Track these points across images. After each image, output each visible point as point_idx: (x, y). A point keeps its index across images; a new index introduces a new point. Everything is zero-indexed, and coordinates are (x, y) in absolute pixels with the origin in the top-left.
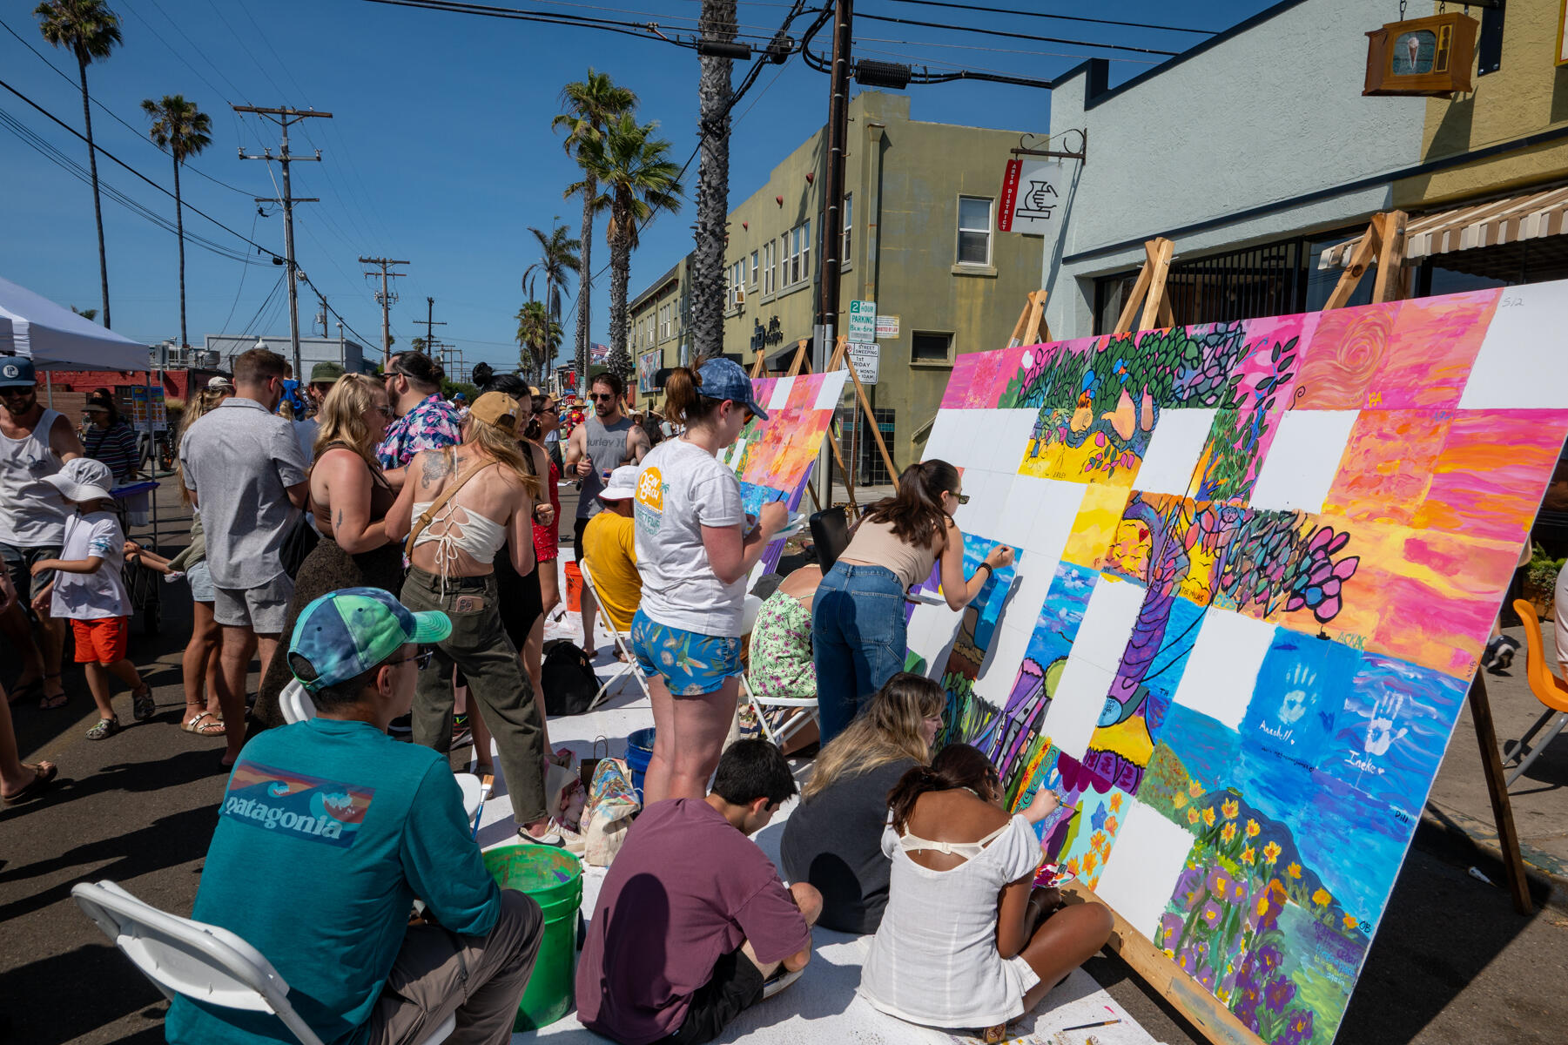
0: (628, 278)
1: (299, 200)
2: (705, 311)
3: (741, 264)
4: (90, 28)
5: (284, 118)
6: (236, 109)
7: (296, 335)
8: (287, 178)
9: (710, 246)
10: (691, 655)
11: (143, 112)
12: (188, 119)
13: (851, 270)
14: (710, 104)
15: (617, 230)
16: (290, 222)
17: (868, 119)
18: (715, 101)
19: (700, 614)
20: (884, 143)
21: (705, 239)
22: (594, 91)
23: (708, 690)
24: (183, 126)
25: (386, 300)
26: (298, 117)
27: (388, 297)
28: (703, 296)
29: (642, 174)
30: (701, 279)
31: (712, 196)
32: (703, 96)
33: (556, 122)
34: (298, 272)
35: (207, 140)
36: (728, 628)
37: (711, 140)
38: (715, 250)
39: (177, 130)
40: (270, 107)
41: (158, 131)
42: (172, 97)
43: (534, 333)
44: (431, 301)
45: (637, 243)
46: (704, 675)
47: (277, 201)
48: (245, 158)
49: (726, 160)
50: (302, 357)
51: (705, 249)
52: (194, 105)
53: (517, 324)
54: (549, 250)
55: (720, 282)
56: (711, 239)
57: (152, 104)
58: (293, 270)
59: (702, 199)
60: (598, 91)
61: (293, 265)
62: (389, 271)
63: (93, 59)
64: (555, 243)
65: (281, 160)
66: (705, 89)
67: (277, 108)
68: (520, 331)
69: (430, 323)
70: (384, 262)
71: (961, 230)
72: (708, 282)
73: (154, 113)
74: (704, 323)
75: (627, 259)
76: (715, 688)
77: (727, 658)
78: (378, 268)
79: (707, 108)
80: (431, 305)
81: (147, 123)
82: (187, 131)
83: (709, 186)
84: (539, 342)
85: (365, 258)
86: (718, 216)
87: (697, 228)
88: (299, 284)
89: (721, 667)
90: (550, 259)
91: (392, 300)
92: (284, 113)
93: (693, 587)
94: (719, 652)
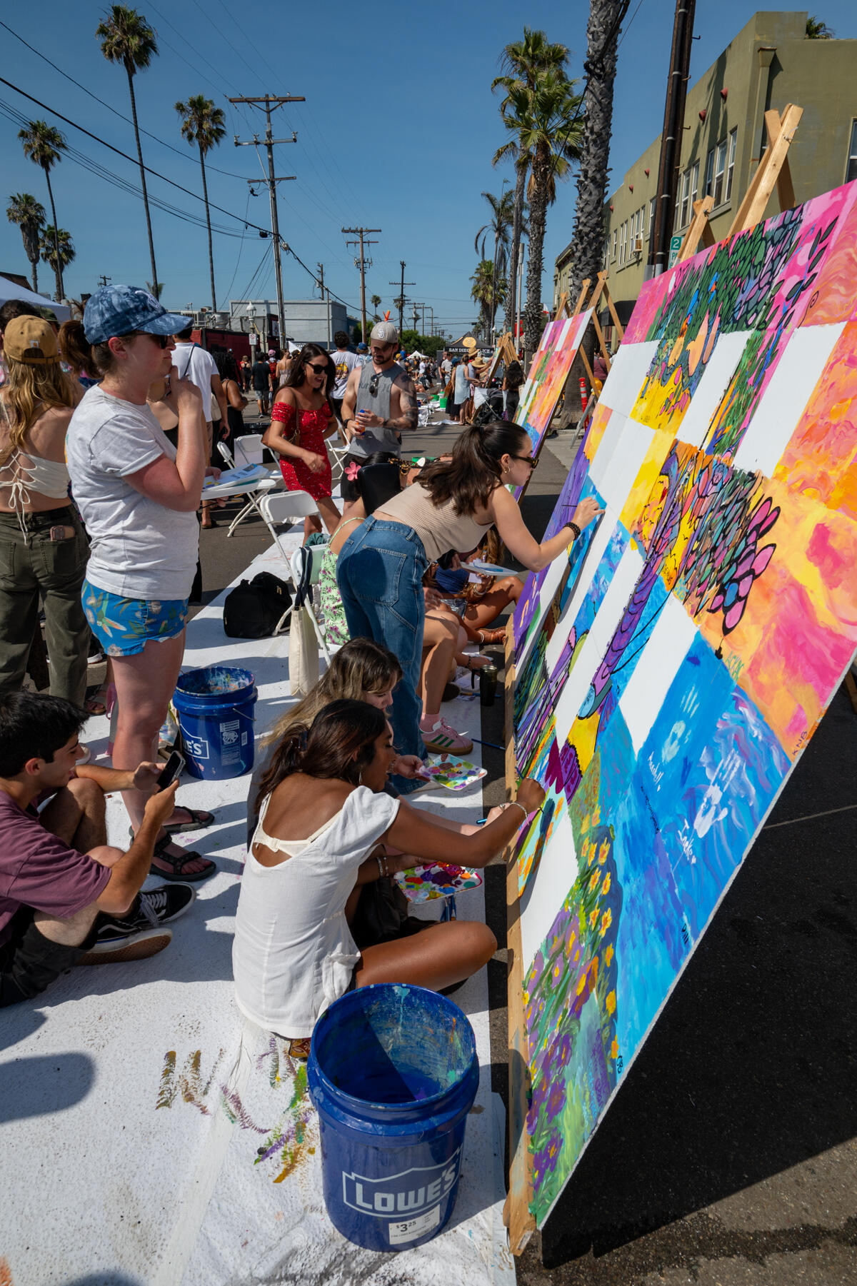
0: (544, 232)
1: (280, 179)
2: (583, 258)
3: (642, 212)
4: (135, 42)
5: (268, 105)
6: (231, 101)
7: (281, 298)
8: (271, 160)
9: (590, 194)
10: (109, 616)
11: (176, 113)
12: (208, 116)
13: (730, 210)
14: (596, 45)
15: (536, 187)
16: (274, 199)
17: (759, 42)
18: (601, 41)
19: (117, 575)
20: (775, 67)
21: (586, 186)
22: (530, 49)
23: (128, 653)
24: (205, 122)
25: (362, 264)
26: (278, 103)
27: (364, 262)
28: (582, 244)
29: (561, 129)
30: (580, 228)
31: (594, 141)
32: (590, 37)
33: (496, 84)
34: (282, 243)
35: (223, 132)
36: (149, 590)
37: (596, 84)
38: (594, 198)
39: (200, 126)
40: (256, 96)
41: (187, 129)
42: (195, 97)
43: (485, 290)
44: (403, 265)
45: (553, 197)
46: (124, 637)
47: (264, 181)
48: (239, 144)
49: (610, 103)
50: (286, 317)
51: (585, 197)
52: (211, 102)
53: (472, 284)
54: (498, 212)
55: (598, 229)
56: (591, 187)
57: (182, 105)
58: (277, 241)
59: (585, 145)
60: (533, 51)
61: (277, 237)
62: (365, 240)
63: (137, 69)
64: (503, 206)
65: (266, 145)
66: (592, 29)
67: (262, 96)
68: (474, 288)
69: (403, 284)
70: (361, 232)
71: (852, 157)
72: (587, 230)
73: (184, 113)
74: (581, 271)
75: (544, 214)
76: (134, 652)
77: (147, 621)
78: (356, 237)
79: (593, 49)
80: (403, 268)
81: (179, 121)
82: (208, 126)
83: (592, 132)
84: (489, 298)
85: (346, 228)
86: (599, 162)
87: (579, 176)
88: (282, 253)
89: (141, 631)
90: (499, 220)
91: (368, 265)
92: (267, 102)
93: (107, 549)
94: (138, 615)
